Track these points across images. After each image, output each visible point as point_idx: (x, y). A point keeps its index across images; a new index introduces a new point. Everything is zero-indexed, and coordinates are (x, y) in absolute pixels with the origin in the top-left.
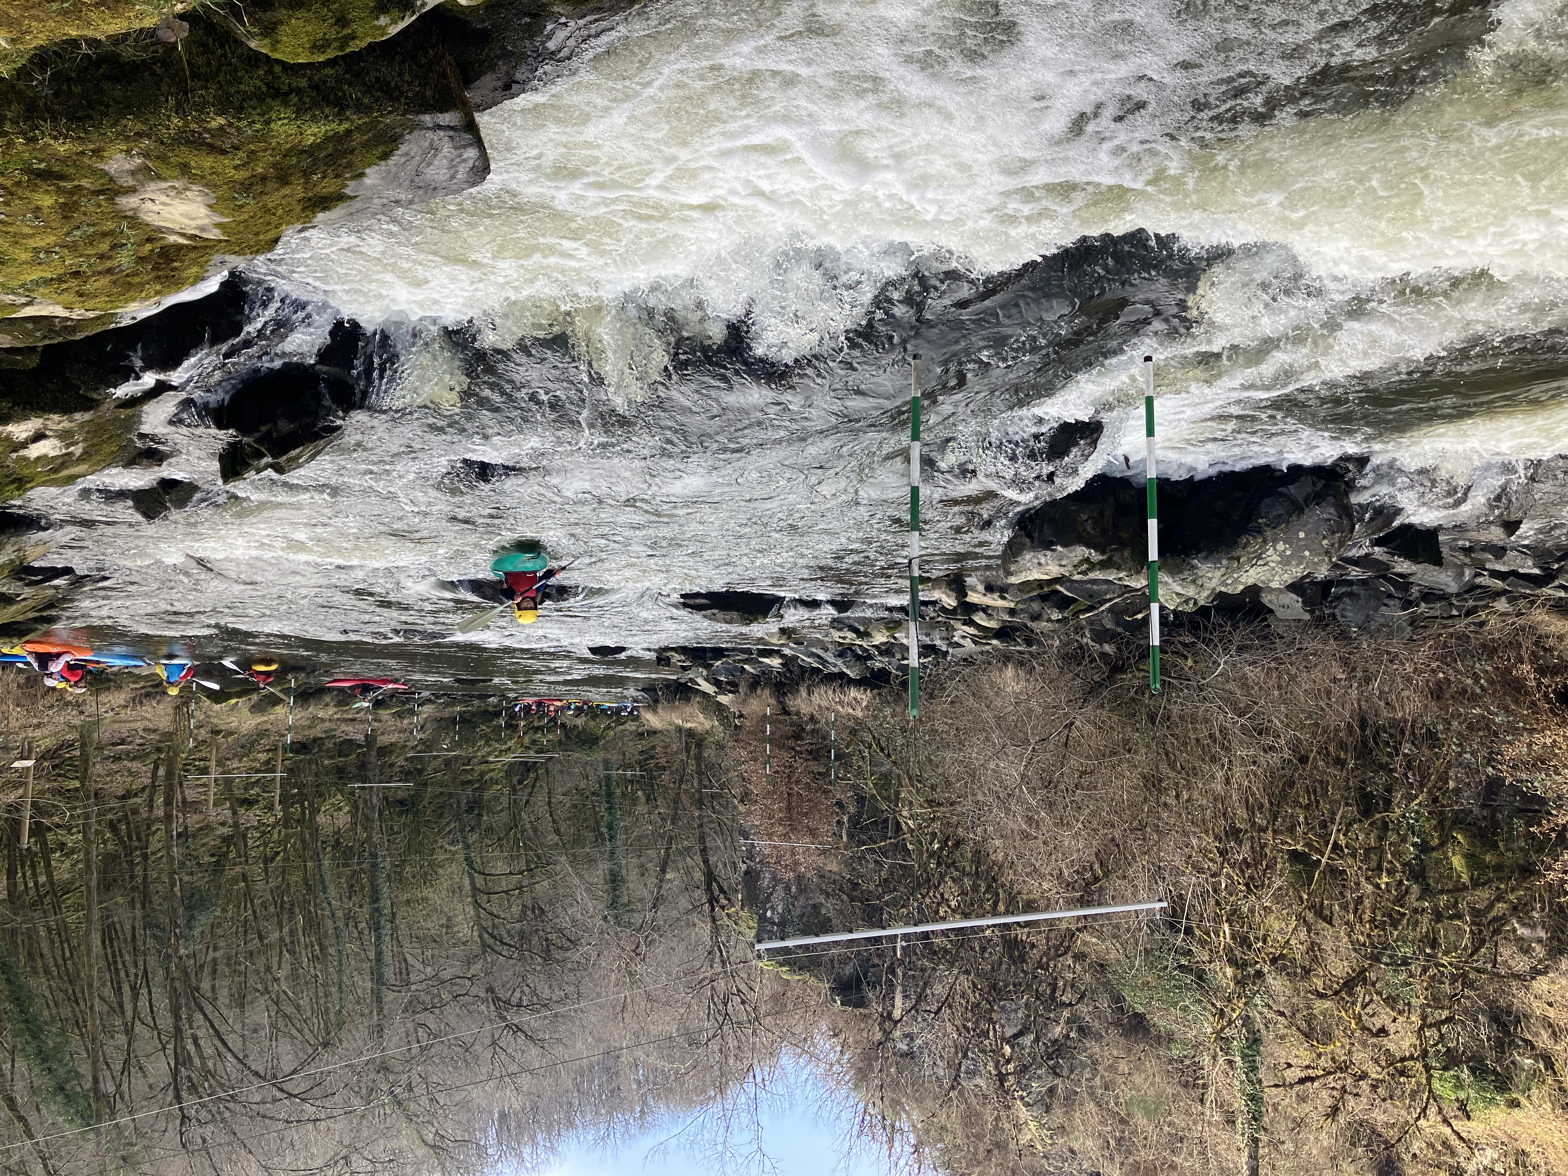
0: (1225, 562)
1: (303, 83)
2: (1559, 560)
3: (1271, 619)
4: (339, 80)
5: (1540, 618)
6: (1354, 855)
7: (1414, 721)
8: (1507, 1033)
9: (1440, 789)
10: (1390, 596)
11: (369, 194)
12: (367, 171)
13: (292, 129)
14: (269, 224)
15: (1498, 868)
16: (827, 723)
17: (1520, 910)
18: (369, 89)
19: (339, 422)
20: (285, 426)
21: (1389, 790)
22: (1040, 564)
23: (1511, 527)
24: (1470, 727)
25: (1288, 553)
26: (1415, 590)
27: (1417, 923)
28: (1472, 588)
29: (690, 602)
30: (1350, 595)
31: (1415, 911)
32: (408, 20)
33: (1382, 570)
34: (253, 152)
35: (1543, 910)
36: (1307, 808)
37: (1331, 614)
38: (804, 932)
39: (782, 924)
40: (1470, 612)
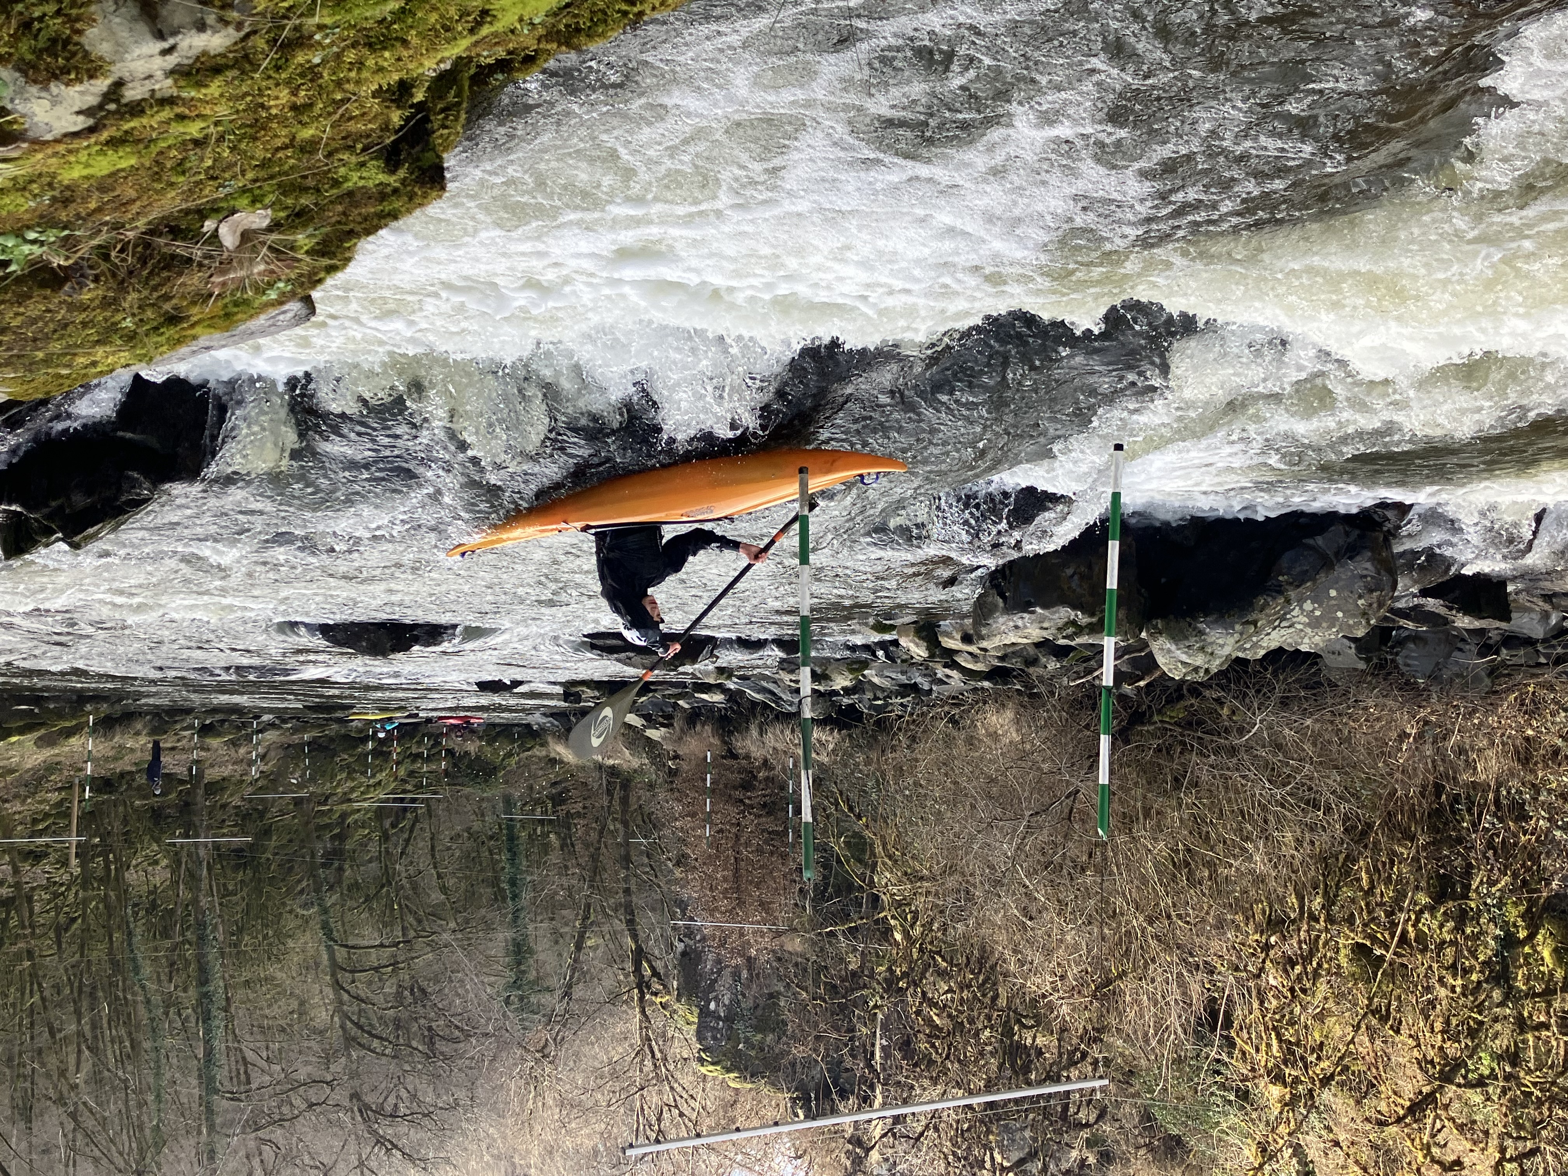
0: (1238, 627)
3: (1321, 665)
10: (1464, 641)
19: (147, 495)
20: (80, 500)
21: (1468, 872)
22: (1017, 627)
25: (1318, 613)
26: (1493, 634)
28: (1561, 632)
30: (1415, 639)
31: (1495, 1019)
33: (1440, 624)
37: (1392, 661)
38: (757, 1029)
39: (729, 1019)
40: (1560, 660)
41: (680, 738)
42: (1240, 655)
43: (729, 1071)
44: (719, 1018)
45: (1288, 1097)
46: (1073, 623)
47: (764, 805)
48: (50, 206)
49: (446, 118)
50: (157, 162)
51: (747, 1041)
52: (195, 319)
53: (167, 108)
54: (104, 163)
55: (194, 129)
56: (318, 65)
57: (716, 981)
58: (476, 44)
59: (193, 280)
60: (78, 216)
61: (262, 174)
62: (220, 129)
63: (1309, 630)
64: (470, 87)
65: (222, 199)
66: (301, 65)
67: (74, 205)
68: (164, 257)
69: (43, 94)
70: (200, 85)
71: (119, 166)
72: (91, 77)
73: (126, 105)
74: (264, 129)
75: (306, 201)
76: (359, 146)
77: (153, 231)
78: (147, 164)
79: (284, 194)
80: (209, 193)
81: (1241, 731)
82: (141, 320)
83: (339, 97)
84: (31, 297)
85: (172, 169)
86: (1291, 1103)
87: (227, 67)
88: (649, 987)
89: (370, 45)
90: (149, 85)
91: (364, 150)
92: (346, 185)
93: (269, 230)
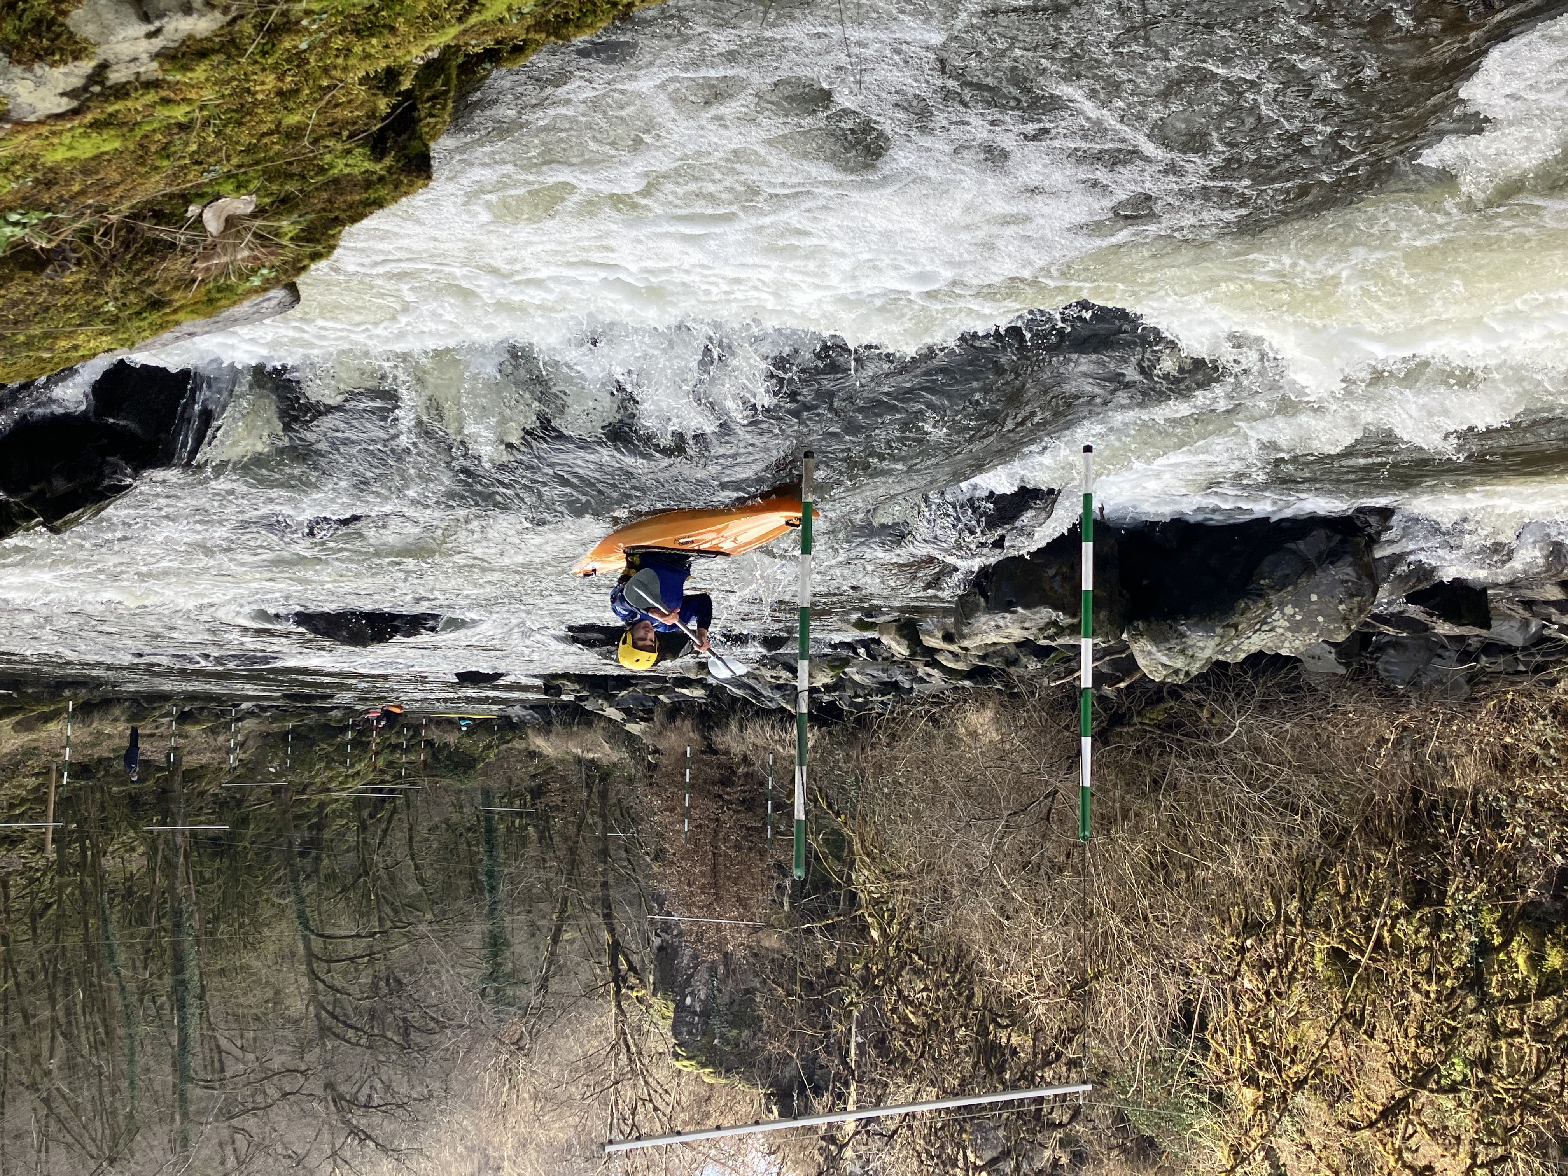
0: (1219, 630)
3: (1302, 670)
6: (1399, 956)
7: (1476, 792)
9: (1505, 877)
10: (1444, 646)
16: (763, 766)
19: (129, 481)
20: (61, 485)
22: (998, 627)
24: (1538, 805)
25: (1298, 618)
26: (1472, 642)
27: (1470, 1042)
28: (1541, 640)
29: (577, 636)
30: (1395, 646)
31: (1469, 1025)
33: (1421, 629)
37: (1372, 666)
38: (733, 1025)
39: (705, 1014)
40: (1539, 668)
41: (660, 733)
42: (1221, 658)
43: (703, 1066)
44: (695, 1013)
45: (1261, 1100)
46: (1055, 624)
47: (744, 801)
48: (33, 188)
49: (433, 106)
50: (141, 145)
51: (722, 1036)
52: (177, 304)
53: (153, 91)
54: (88, 145)
55: (179, 113)
56: (305, 51)
57: (692, 976)
58: (465, 32)
59: (176, 265)
60: (61, 199)
61: (247, 160)
62: (205, 113)
63: (1289, 634)
64: (458, 76)
65: (206, 184)
66: (288, 50)
67: (56, 188)
68: (147, 241)
69: (27, 75)
70: (185, 68)
71: (103, 149)
72: (76, 58)
73: (111, 87)
74: (249, 114)
75: (291, 187)
76: (345, 133)
77: (137, 215)
78: (132, 148)
79: (269, 180)
80: (194, 177)
81: (1220, 734)
82: (124, 304)
83: (325, 83)
84: (12, 280)
85: (156, 152)
86: (1264, 1106)
87: (214, 51)
88: (625, 981)
89: (358, 32)
90: (134, 68)
91: (350, 137)
92: (331, 172)
93: (254, 216)
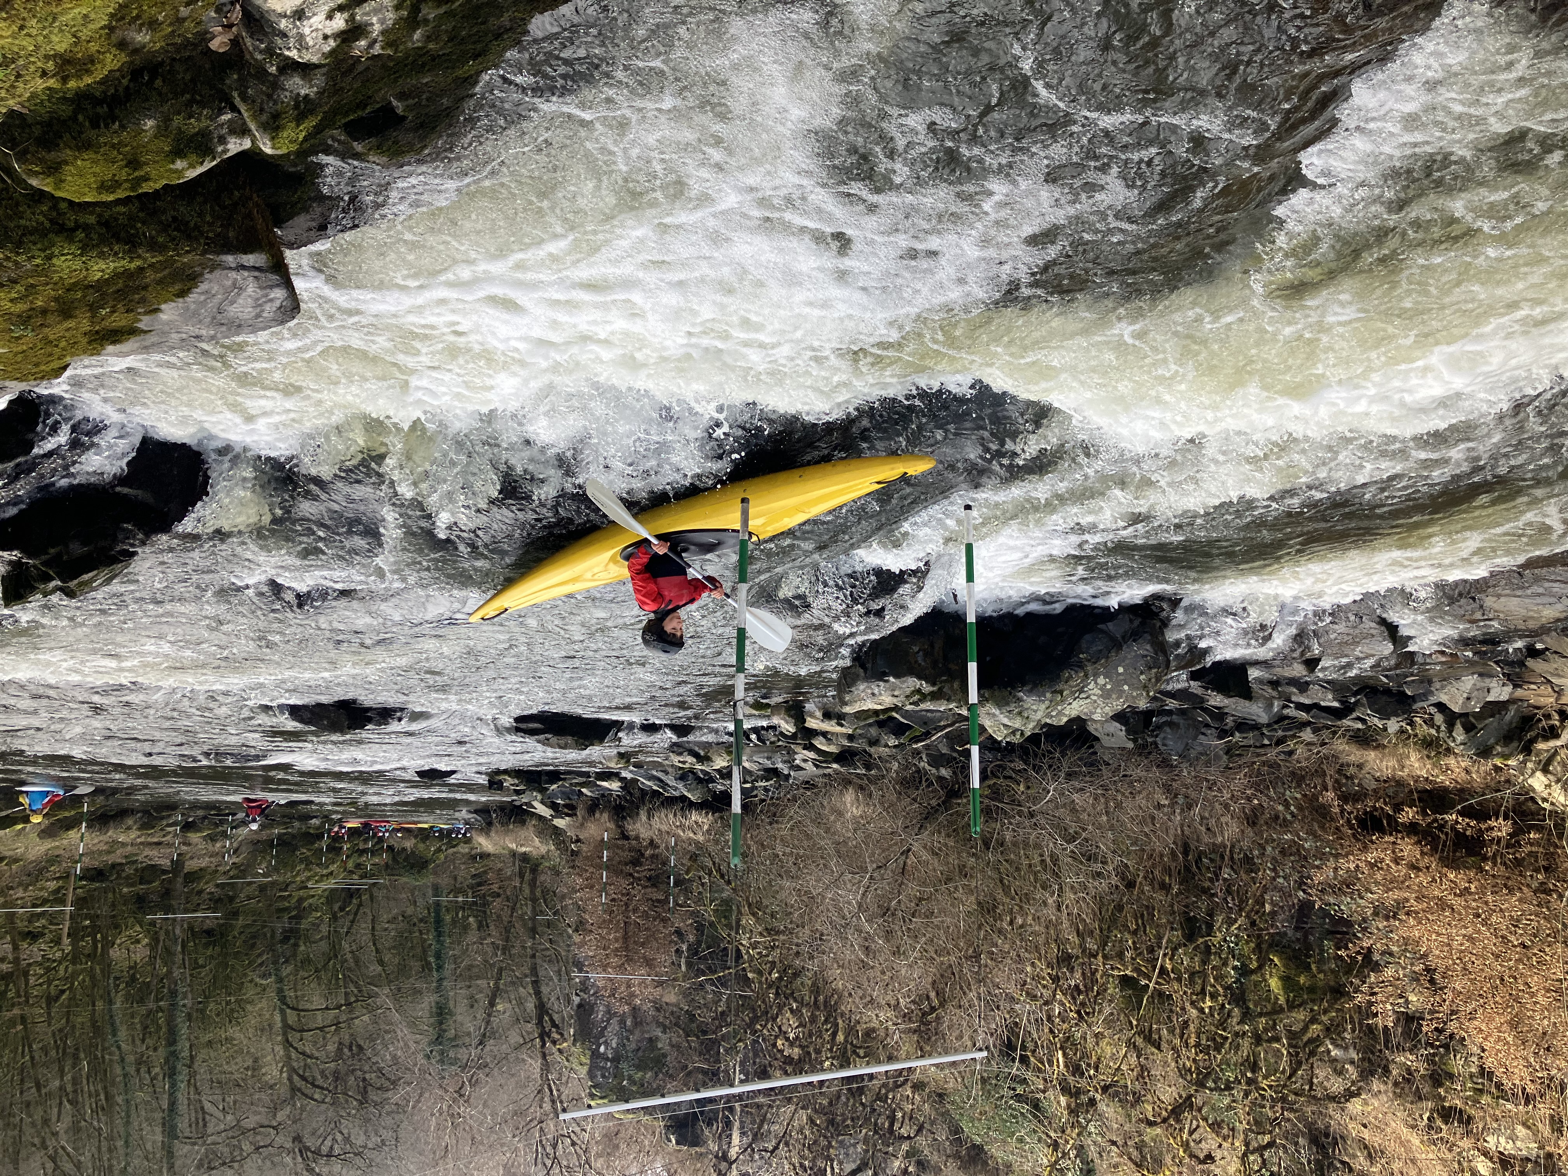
0: (1048, 695)
1: (92, 219)
2: (1355, 694)
3: (1097, 746)
4: (132, 218)
5: (1341, 748)
6: (1179, 980)
7: (1233, 846)
8: (1326, 1156)
9: (1257, 912)
10: (1207, 726)
11: (166, 328)
12: (163, 307)
13: (77, 264)
14: (50, 355)
15: (1312, 990)
16: (667, 848)
17: (1333, 1031)
18: (165, 228)
19: (138, 547)
20: (77, 549)
21: (1211, 915)
22: (873, 694)
23: (1312, 664)
24: (1283, 852)
25: (1109, 687)
26: (1229, 720)
27: (1238, 1047)
28: (1281, 718)
29: (523, 726)
30: (1171, 724)
31: (1237, 1034)
32: (208, 165)
33: (1198, 702)
34: (32, 286)
35: (1353, 1031)
36: (1135, 933)
37: (1153, 742)
38: (639, 1068)
39: (616, 1059)
40: (1280, 742)
41: (582, 825)
42: (1048, 721)
43: (614, 1104)
44: (607, 1059)
46: (919, 691)
47: (649, 879)
51: (630, 1078)
57: (605, 1028)
63: (1101, 702)
88: (549, 1036)
